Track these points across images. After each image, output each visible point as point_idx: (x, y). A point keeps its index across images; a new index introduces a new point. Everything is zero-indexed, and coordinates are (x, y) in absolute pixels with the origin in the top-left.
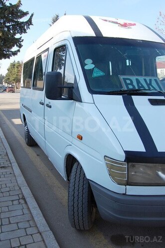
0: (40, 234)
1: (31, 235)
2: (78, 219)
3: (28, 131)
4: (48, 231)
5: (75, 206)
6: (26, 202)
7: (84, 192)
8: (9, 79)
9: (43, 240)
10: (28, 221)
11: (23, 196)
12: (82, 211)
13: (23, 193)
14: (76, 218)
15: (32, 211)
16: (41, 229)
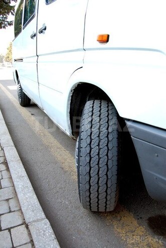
0: (27, 227)
1: (9, 229)
2: (98, 197)
3: (21, 90)
4: (43, 219)
5: (93, 173)
6: (8, 169)
7: (110, 139)
8: (8, 57)
9: (32, 241)
10: (7, 200)
11: (5, 159)
12: (106, 184)
13: (6, 155)
14: (94, 196)
15: (15, 183)
16: (29, 216)
